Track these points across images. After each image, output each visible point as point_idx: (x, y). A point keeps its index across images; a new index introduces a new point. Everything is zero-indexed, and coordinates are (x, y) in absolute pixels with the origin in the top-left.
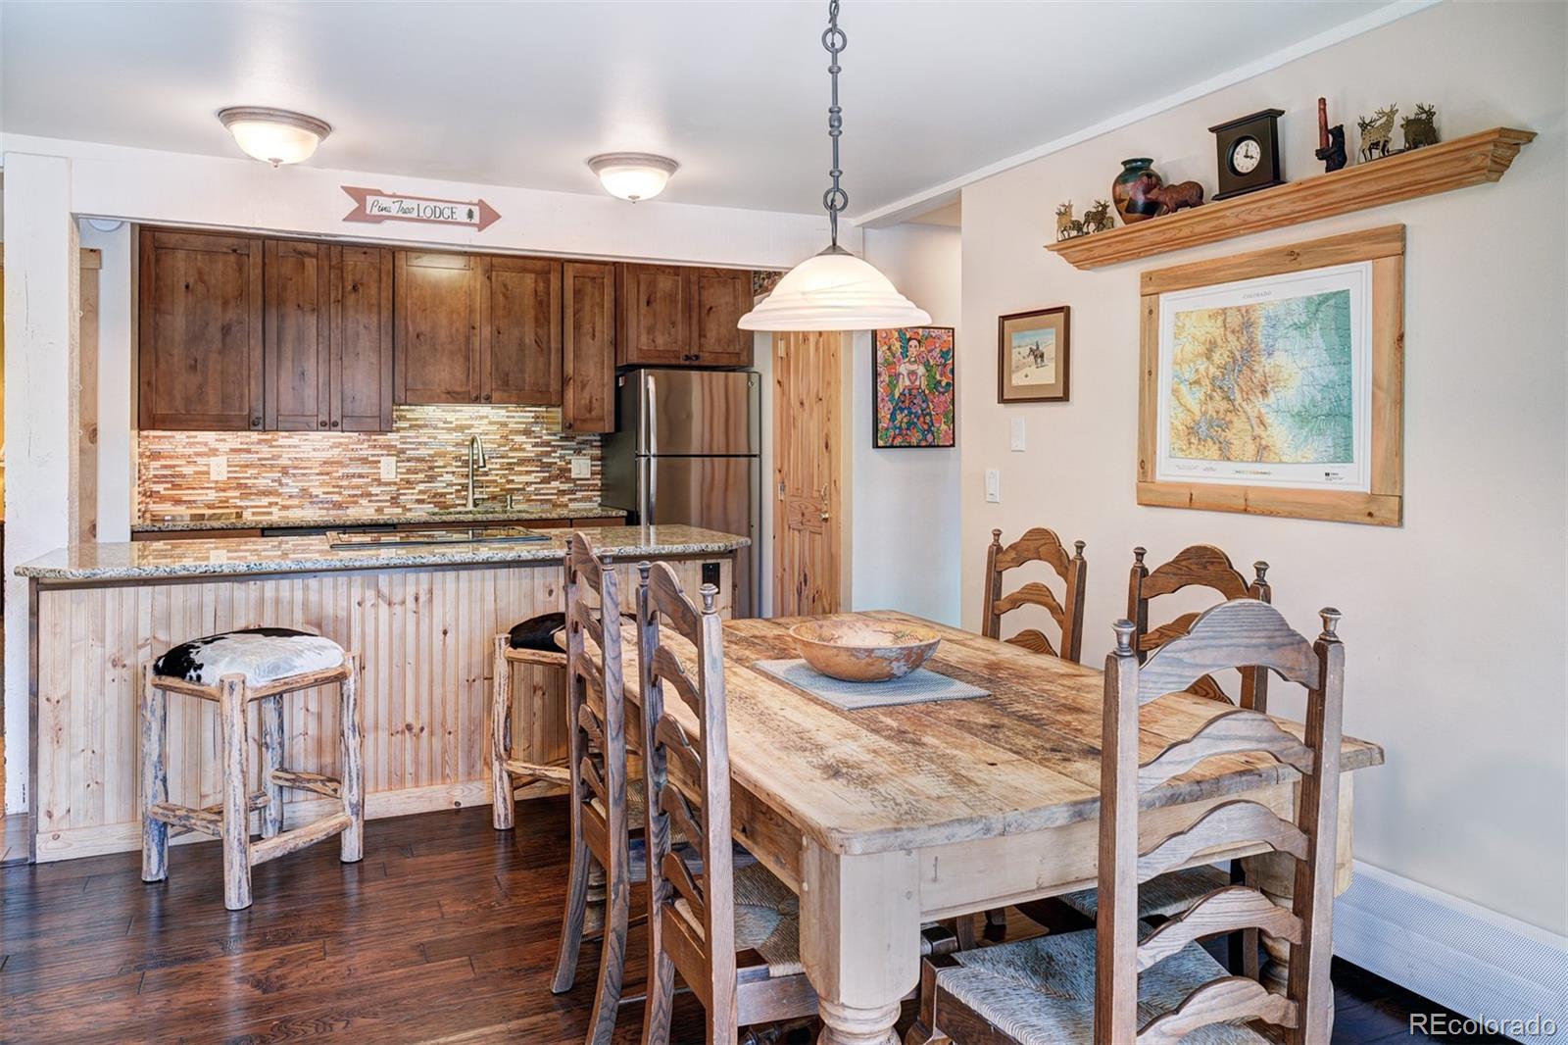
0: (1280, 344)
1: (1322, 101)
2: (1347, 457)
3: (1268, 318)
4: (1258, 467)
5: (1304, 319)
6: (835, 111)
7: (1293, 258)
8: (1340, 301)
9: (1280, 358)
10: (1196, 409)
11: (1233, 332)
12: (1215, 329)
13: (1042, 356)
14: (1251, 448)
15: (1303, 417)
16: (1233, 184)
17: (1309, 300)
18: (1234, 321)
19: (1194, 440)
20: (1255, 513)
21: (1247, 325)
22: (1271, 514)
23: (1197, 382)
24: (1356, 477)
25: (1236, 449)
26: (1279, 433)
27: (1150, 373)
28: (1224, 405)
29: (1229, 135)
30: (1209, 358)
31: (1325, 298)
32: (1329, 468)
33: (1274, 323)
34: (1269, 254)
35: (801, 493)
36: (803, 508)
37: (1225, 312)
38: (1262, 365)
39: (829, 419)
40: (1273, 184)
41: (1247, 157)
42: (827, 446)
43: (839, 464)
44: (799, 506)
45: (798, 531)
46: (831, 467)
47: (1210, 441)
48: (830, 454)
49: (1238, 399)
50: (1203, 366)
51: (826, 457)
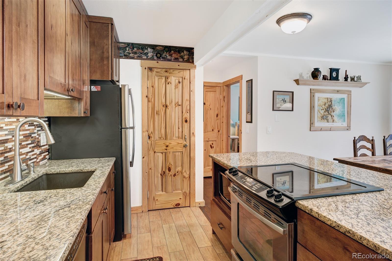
0: (336, 104)
3: (334, 100)
4: (333, 123)
5: (339, 101)
7: (338, 92)
8: (344, 99)
9: (336, 107)
10: (323, 114)
11: (329, 102)
12: (326, 101)
13: (285, 101)
14: (332, 120)
15: (339, 116)
17: (340, 98)
18: (329, 100)
19: (323, 119)
20: (332, 131)
21: (331, 101)
22: (334, 130)
23: (323, 109)
24: (345, 124)
25: (329, 121)
26: (336, 118)
27: (313, 107)
28: (327, 113)
30: (325, 105)
31: (342, 99)
32: (342, 123)
33: (335, 101)
34: (335, 90)
35: (163, 139)
36: (167, 144)
37: (328, 98)
38: (334, 107)
39: (188, 112)
40: (338, 80)
41: (334, 74)
42: (186, 121)
43: (195, 127)
44: (164, 143)
45: (161, 153)
46: (189, 128)
47: (325, 119)
48: (189, 124)
49: (330, 113)
50: (324, 106)
51: (186, 125)
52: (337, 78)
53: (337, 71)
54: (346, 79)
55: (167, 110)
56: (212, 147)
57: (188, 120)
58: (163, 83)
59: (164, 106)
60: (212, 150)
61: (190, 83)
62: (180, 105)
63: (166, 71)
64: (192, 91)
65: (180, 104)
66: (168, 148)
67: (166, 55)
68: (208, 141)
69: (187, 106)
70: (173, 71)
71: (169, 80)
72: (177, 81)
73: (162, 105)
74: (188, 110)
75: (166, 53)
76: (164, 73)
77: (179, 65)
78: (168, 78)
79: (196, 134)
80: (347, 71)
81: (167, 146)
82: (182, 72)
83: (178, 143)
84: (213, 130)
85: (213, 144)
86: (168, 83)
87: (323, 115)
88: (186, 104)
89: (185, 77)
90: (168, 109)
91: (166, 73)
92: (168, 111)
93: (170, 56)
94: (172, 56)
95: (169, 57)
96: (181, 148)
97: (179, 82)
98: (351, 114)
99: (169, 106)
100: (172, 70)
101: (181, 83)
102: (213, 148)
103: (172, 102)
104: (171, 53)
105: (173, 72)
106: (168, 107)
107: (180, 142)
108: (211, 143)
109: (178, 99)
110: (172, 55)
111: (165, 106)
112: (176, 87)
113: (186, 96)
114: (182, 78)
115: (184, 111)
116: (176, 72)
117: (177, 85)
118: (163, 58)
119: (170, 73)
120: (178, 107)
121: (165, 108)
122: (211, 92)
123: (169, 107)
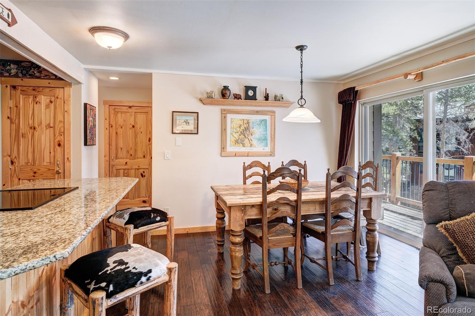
0: (255, 127)
1: (266, 89)
2: (267, 146)
3: (252, 122)
4: (251, 148)
5: (259, 123)
6: (302, 80)
7: (257, 113)
8: (265, 121)
9: (255, 129)
10: (237, 137)
11: (245, 124)
12: (242, 123)
13: (189, 123)
14: (249, 145)
15: (259, 140)
16: (247, 97)
17: (260, 120)
18: (246, 122)
19: (237, 143)
20: (250, 156)
21: (248, 123)
22: (253, 156)
23: (238, 132)
24: (268, 149)
25: (246, 145)
26: (255, 142)
27: (225, 130)
28: (243, 137)
29: (247, 88)
30: (240, 128)
31: (263, 120)
32: (264, 148)
33: (253, 123)
34: (253, 111)
35: (31, 164)
36: (35, 170)
37: (244, 120)
38: (251, 130)
39: (61, 135)
40: (256, 99)
41: (251, 93)
42: (59, 145)
43: (70, 151)
44: (31, 170)
45: (29, 180)
46: (63, 153)
47: (240, 144)
48: (63, 148)
49: (246, 136)
50: (238, 129)
51: (59, 149)
52: (254, 98)
53: (254, 89)
54: (267, 98)
55: (35, 132)
56: (143, 175)
57: (62, 144)
58: (30, 103)
59: (31, 128)
60: (144, 179)
61: (64, 102)
62: (51, 127)
63: (34, 90)
64: (66, 111)
65: (52, 125)
66: (36, 175)
67: (34, 72)
68: (138, 169)
69: (61, 127)
70: (43, 89)
71: (38, 99)
72: (48, 100)
73: (29, 126)
74: (62, 133)
75: (34, 69)
76: (32, 91)
77: (49, 83)
78: (36, 97)
79: (72, 159)
80: (267, 89)
81: (35, 173)
82: (54, 91)
83: (49, 170)
84: (144, 157)
85: (144, 172)
86: (37, 103)
87: (237, 139)
88: (59, 126)
89: (58, 96)
90: (37, 131)
91: (34, 91)
92: (36, 134)
93: (39, 73)
94: (41, 73)
95: (37, 74)
96: (53, 175)
97: (51, 102)
98: (275, 138)
99: (38, 127)
100: (41, 89)
101: (54, 103)
102: (145, 177)
103: (41, 123)
104: (40, 69)
105: (43, 91)
106: (36, 129)
107: (51, 168)
108: (142, 171)
109: (50, 121)
110: (41, 71)
111: (33, 128)
112: (47, 107)
113: (60, 117)
114: (55, 96)
115: (57, 134)
116: (47, 90)
117: (49, 105)
118: (30, 75)
119: (38, 92)
120: (49, 129)
121: (33, 130)
122: (142, 113)
123: (38, 129)
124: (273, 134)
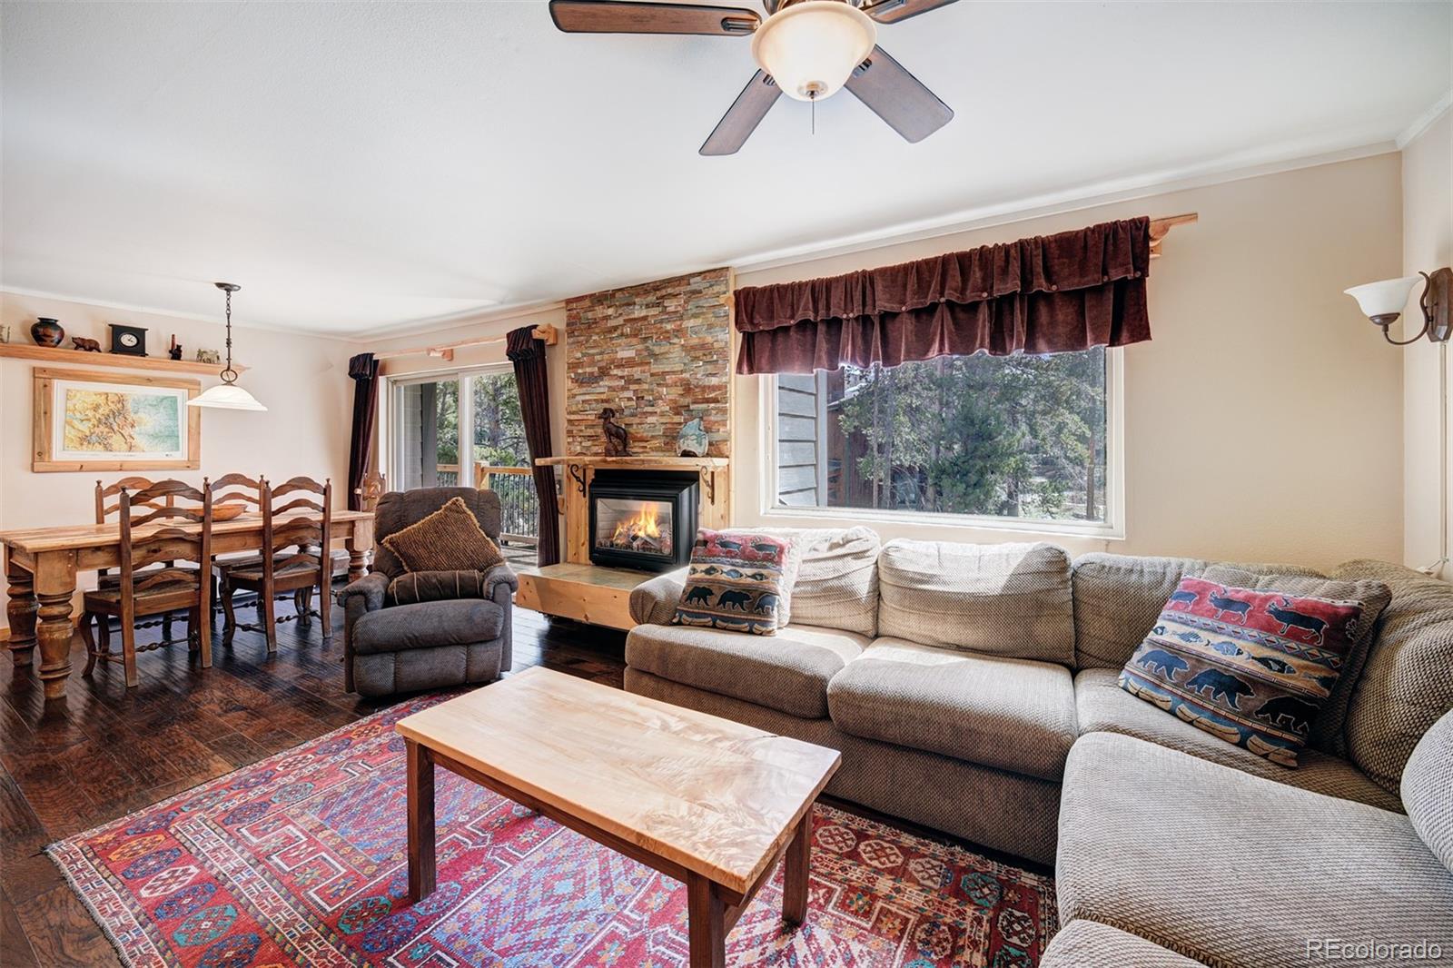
0: (141, 410)
1: (173, 336)
2: (178, 449)
3: (133, 400)
4: (130, 453)
5: (154, 403)
6: (229, 340)
7: (149, 381)
8: (174, 400)
9: (141, 415)
10: (86, 431)
11: (113, 402)
12: (101, 400)
14: (126, 447)
15: (154, 436)
16: (117, 348)
17: (158, 397)
18: (113, 398)
19: (85, 443)
20: (127, 470)
21: (121, 401)
22: (136, 470)
23: (89, 420)
24: (181, 455)
25: (115, 446)
26: (139, 441)
27: (45, 413)
28: (107, 430)
29: (117, 331)
30: (95, 411)
31: (166, 398)
32: (167, 453)
33: (137, 402)
34: (135, 377)
37: (107, 394)
38: (131, 417)
40: (144, 354)
41: (129, 340)
47: (97, 444)
49: (116, 428)
50: (90, 413)
52: (139, 350)
53: (140, 333)
54: (176, 353)
80: (176, 337)
87: (88, 434)
98: (199, 433)
124: (193, 425)
